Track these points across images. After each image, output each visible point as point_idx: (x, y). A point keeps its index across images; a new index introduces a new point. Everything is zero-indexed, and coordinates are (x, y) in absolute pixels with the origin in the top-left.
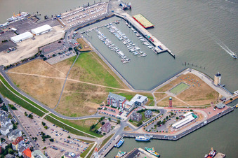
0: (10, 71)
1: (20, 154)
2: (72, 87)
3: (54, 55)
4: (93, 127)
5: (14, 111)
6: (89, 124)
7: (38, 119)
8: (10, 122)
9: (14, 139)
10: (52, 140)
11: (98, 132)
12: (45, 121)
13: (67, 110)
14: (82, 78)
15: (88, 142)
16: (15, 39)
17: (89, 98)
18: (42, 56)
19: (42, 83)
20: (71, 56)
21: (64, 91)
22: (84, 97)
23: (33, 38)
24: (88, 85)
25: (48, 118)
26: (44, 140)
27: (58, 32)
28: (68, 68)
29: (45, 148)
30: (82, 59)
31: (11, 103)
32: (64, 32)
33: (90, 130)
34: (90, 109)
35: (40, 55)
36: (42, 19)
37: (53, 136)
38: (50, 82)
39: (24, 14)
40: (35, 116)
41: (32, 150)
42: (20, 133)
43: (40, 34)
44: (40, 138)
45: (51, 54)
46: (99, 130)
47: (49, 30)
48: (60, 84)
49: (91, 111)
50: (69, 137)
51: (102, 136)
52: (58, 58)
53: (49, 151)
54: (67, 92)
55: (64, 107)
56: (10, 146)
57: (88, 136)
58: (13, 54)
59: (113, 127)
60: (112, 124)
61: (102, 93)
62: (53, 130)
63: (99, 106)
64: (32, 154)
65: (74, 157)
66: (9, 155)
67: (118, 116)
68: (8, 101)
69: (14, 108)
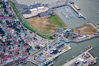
0: (27, 20)
1: (26, 42)
2: (47, 25)
3: (43, 16)
4: (51, 37)
5: (26, 31)
8: (24, 33)
9: (24, 38)
10: (37, 40)
12: (36, 34)
14: (51, 23)
16: (31, 10)
17: (52, 29)
18: (39, 16)
19: (37, 24)
20: (49, 16)
22: (50, 29)
23: (37, 10)
24: (52, 25)
26: (34, 39)
27: (46, 9)
28: (47, 20)
30: (52, 18)
32: (48, 9)
34: (51, 32)
35: (39, 15)
36: (42, 5)
38: (40, 23)
39: (36, 3)
40: (33, 33)
42: (27, 37)
43: (40, 9)
44: (33, 39)
45: (42, 15)
46: (53, 38)
47: (43, 8)
48: (43, 24)
50: (42, 39)
52: (44, 17)
53: (35, 43)
54: (45, 27)
55: (43, 31)
56: (23, 40)
58: (29, 15)
59: (57, 38)
60: (57, 37)
61: (57, 28)
62: (38, 37)
63: (55, 31)
64: (29, 42)
65: (42, 44)
66: (22, 42)
67: (60, 34)
68: (25, 28)
69: (26, 30)
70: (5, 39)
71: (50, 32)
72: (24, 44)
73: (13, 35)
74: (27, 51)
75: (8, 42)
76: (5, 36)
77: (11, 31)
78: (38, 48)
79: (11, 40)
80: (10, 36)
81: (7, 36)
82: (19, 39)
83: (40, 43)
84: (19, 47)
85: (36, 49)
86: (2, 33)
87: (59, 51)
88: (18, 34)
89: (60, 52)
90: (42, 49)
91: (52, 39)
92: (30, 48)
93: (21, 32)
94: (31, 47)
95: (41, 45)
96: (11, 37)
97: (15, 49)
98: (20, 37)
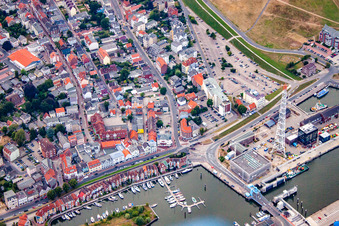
1: (189, 79)
2: (276, 9)
4: (291, 65)
5: (194, 26)
6: (286, 60)
7: (222, 42)
8: (186, 37)
9: (186, 59)
10: (234, 71)
11: (296, 72)
12: (231, 46)
13: (262, 37)
15: (279, 83)
17: (295, 27)
21: (264, 13)
22: (288, 26)
24: (299, 11)
25: (235, 43)
26: (223, 69)
29: (223, 79)
31: (193, 14)
33: (286, 69)
34: (293, 41)
37: (236, 66)
40: (219, 37)
41: (205, 77)
42: (195, 55)
44: (219, 65)
46: (299, 71)
49: (294, 44)
50: (257, 72)
51: (301, 79)
53: (226, 83)
54: (268, 14)
56: (179, 67)
57: (282, 75)
59: (318, 71)
60: (318, 67)
61: (315, 25)
62: (238, 60)
63: (306, 41)
64: (205, 82)
65: (257, 97)
66: (175, 77)
67: (329, 58)
68: (189, 12)
69: (194, 22)
70: (111, 55)
71: (288, 43)
72: (184, 84)
73: (141, 39)
74: (195, 121)
75: (120, 66)
76: (112, 39)
77: (136, 19)
78: (239, 109)
79: (131, 58)
80: (130, 41)
81: (117, 40)
82: (166, 59)
83: (248, 91)
84: (162, 97)
85: (230, 116)
86: (98, 25)
87: (325, 135)
88: (160, 36)
89: (329, 138)
90: (255, 115)
91: (295, 74)
92: (204, 104)
93: (172, 31)
94: (210, 103)
95: (249, 99)
96: (134, 49)
97: (146, 101)
98: (168, 49)
